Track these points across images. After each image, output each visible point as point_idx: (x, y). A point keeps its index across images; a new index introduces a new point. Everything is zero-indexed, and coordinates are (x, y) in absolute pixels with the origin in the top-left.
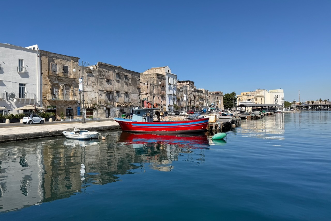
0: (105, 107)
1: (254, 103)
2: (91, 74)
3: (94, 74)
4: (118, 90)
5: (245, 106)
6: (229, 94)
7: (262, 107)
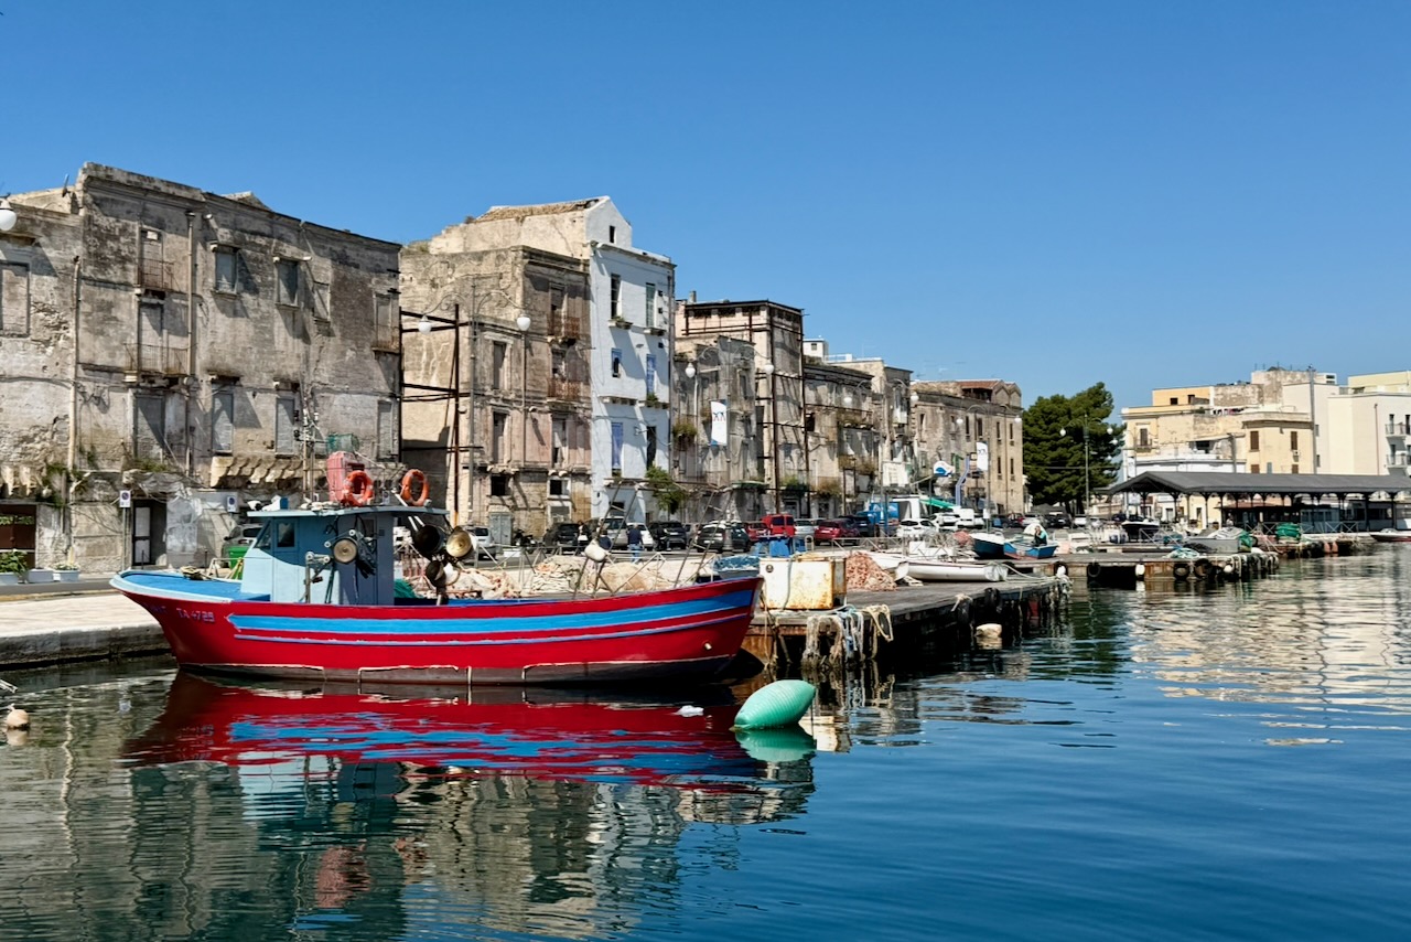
0: (128, 486)
1: (1240, 469)
2: (28, 248)
3: (51, 253)
4: (229, 362)
5: (1175, 492)
6: (1068, 396)
7: (1292, 495)
